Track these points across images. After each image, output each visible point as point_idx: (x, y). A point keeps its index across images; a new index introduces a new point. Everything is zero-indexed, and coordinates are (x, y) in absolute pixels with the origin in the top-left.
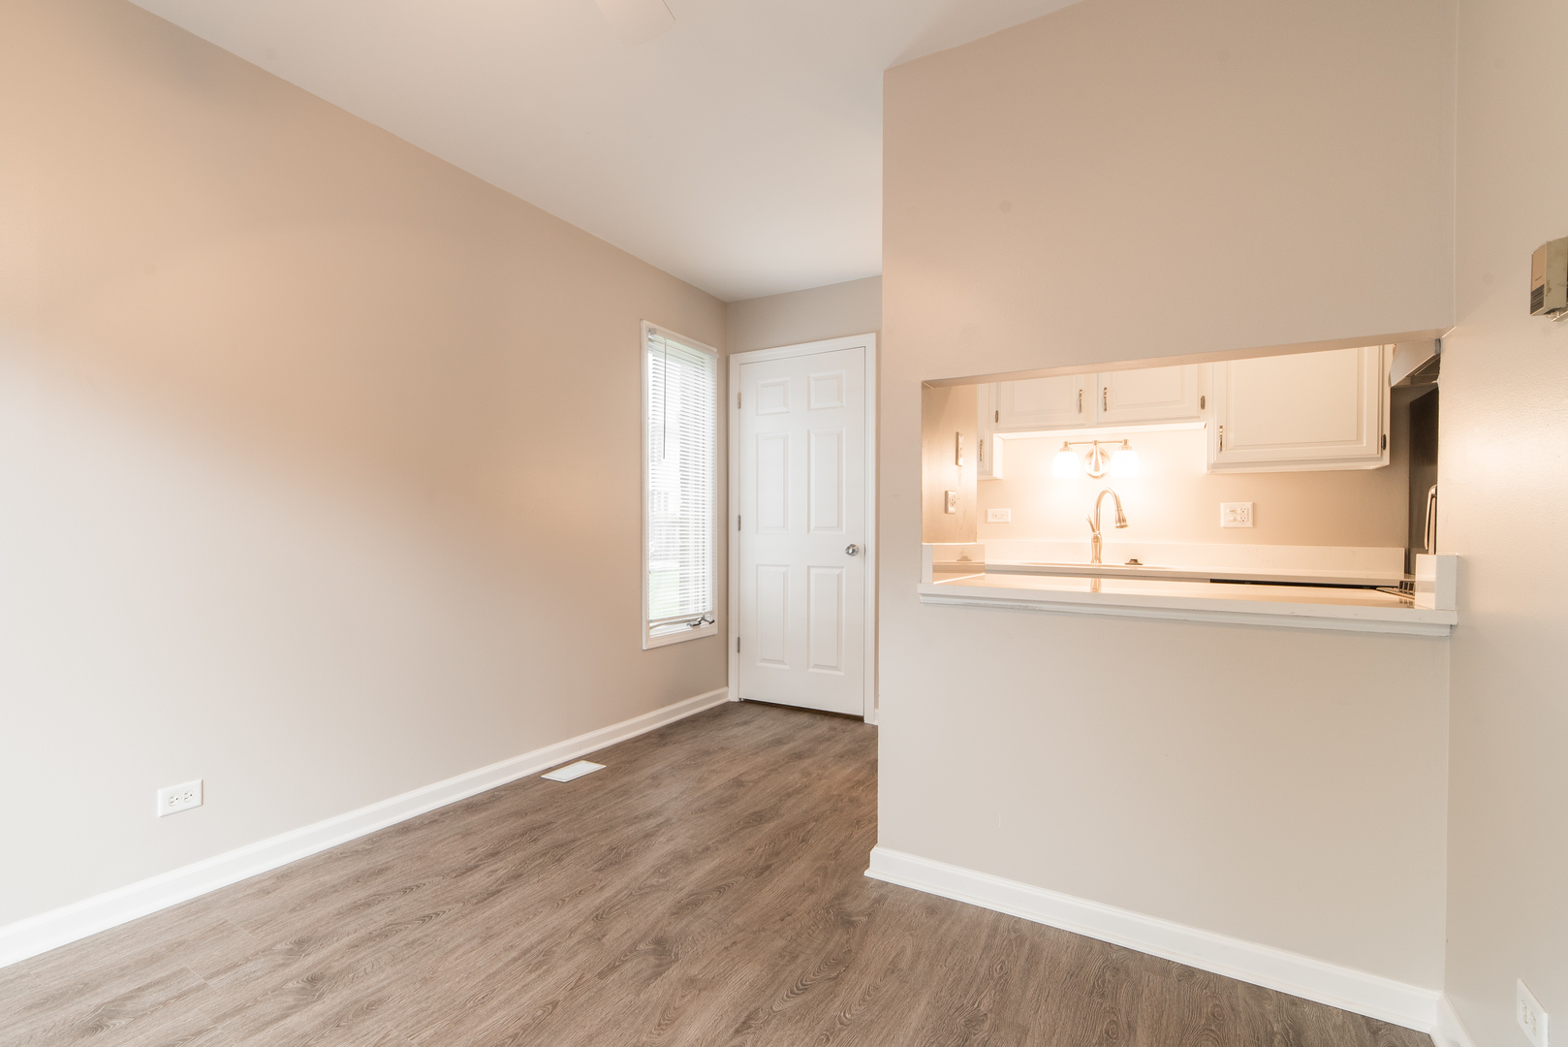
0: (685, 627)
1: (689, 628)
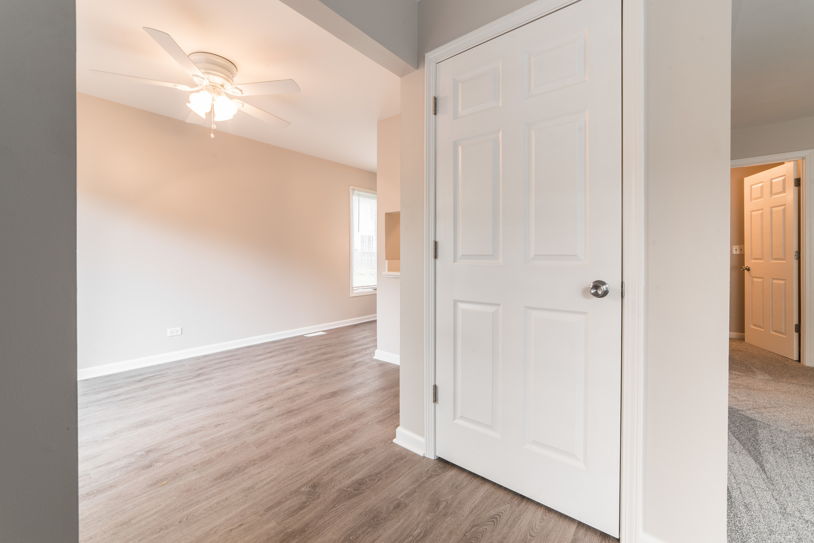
0: (371, 290)
1: (373, 290)
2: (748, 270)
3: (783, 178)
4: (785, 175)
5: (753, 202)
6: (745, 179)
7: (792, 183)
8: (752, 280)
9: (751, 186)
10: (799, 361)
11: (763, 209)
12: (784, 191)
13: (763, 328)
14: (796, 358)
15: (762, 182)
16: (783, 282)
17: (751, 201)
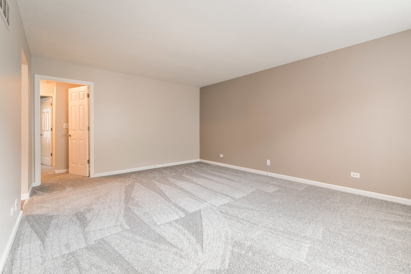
2: (70, 136)
3: (83, 92)
4: (84, 91)
5: (72, 102)
6: (69, 89)
7: (86, 96)
8: (72, 141)
9: (71, 93)
10: (89, 176)
11: (76, 106)
12: (83, 99)
13: (76, 165)
14: (88, 175)
15: (76, 93)
16: (83, 141)
17: (71, 101)
